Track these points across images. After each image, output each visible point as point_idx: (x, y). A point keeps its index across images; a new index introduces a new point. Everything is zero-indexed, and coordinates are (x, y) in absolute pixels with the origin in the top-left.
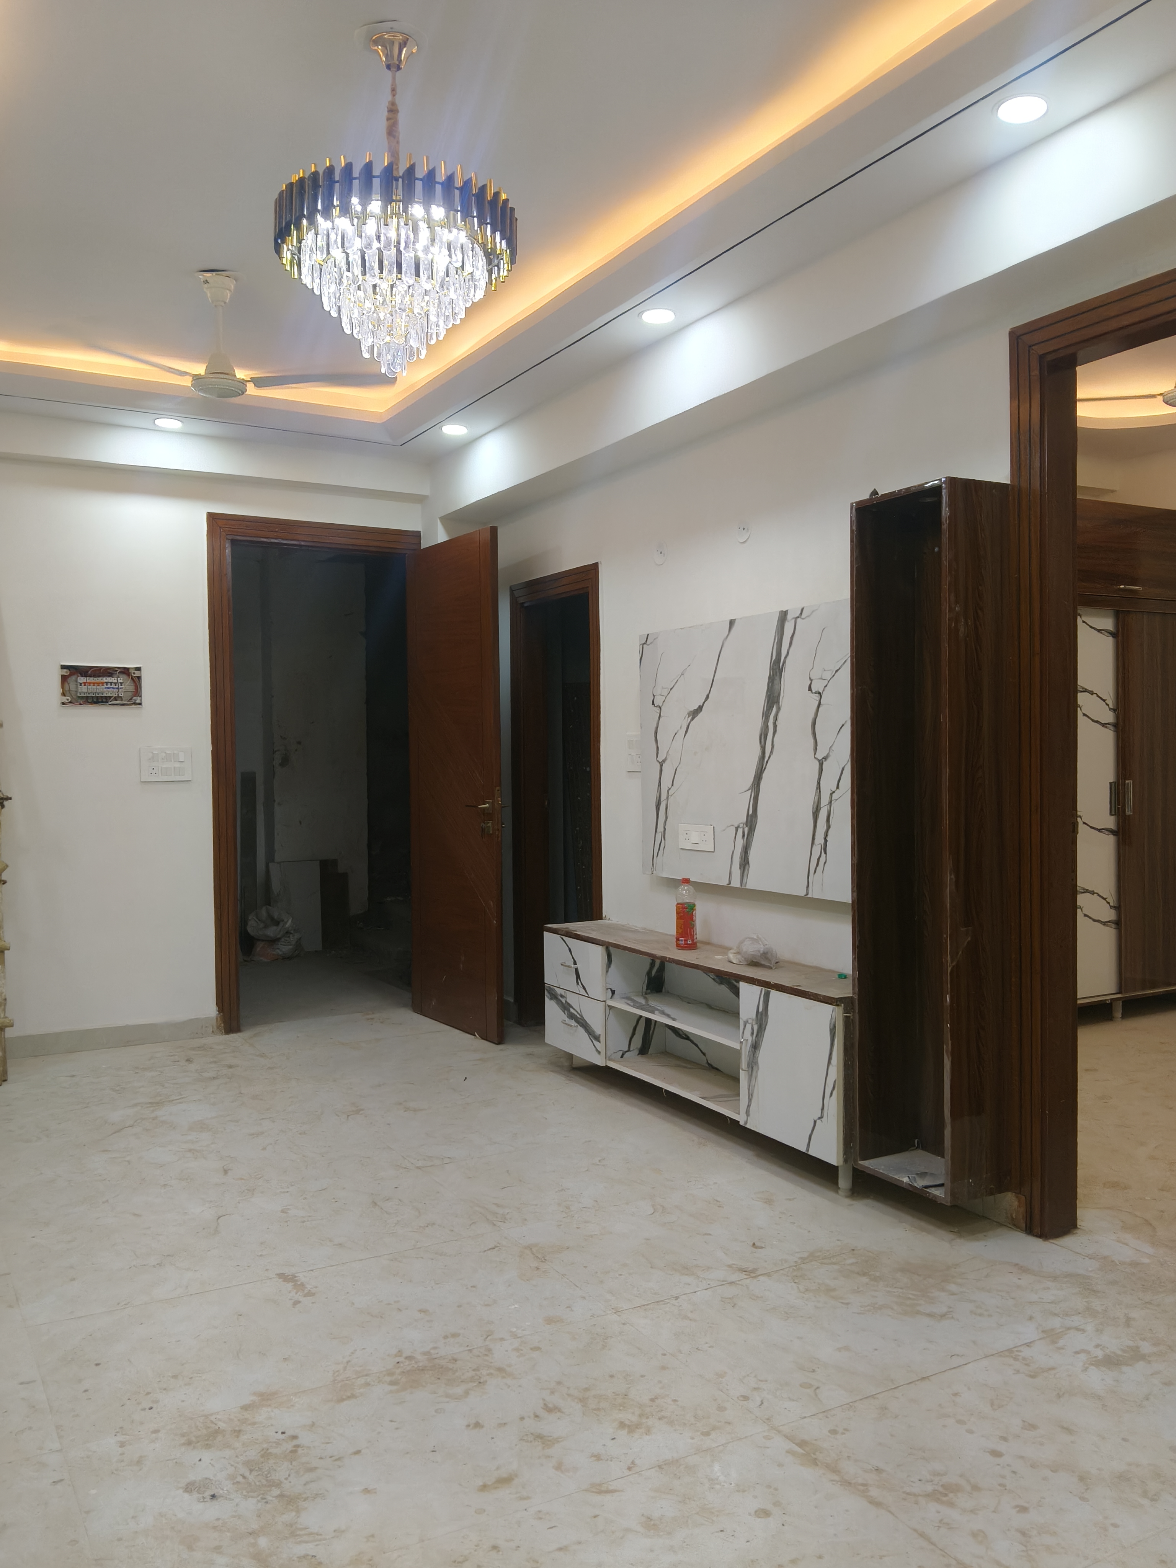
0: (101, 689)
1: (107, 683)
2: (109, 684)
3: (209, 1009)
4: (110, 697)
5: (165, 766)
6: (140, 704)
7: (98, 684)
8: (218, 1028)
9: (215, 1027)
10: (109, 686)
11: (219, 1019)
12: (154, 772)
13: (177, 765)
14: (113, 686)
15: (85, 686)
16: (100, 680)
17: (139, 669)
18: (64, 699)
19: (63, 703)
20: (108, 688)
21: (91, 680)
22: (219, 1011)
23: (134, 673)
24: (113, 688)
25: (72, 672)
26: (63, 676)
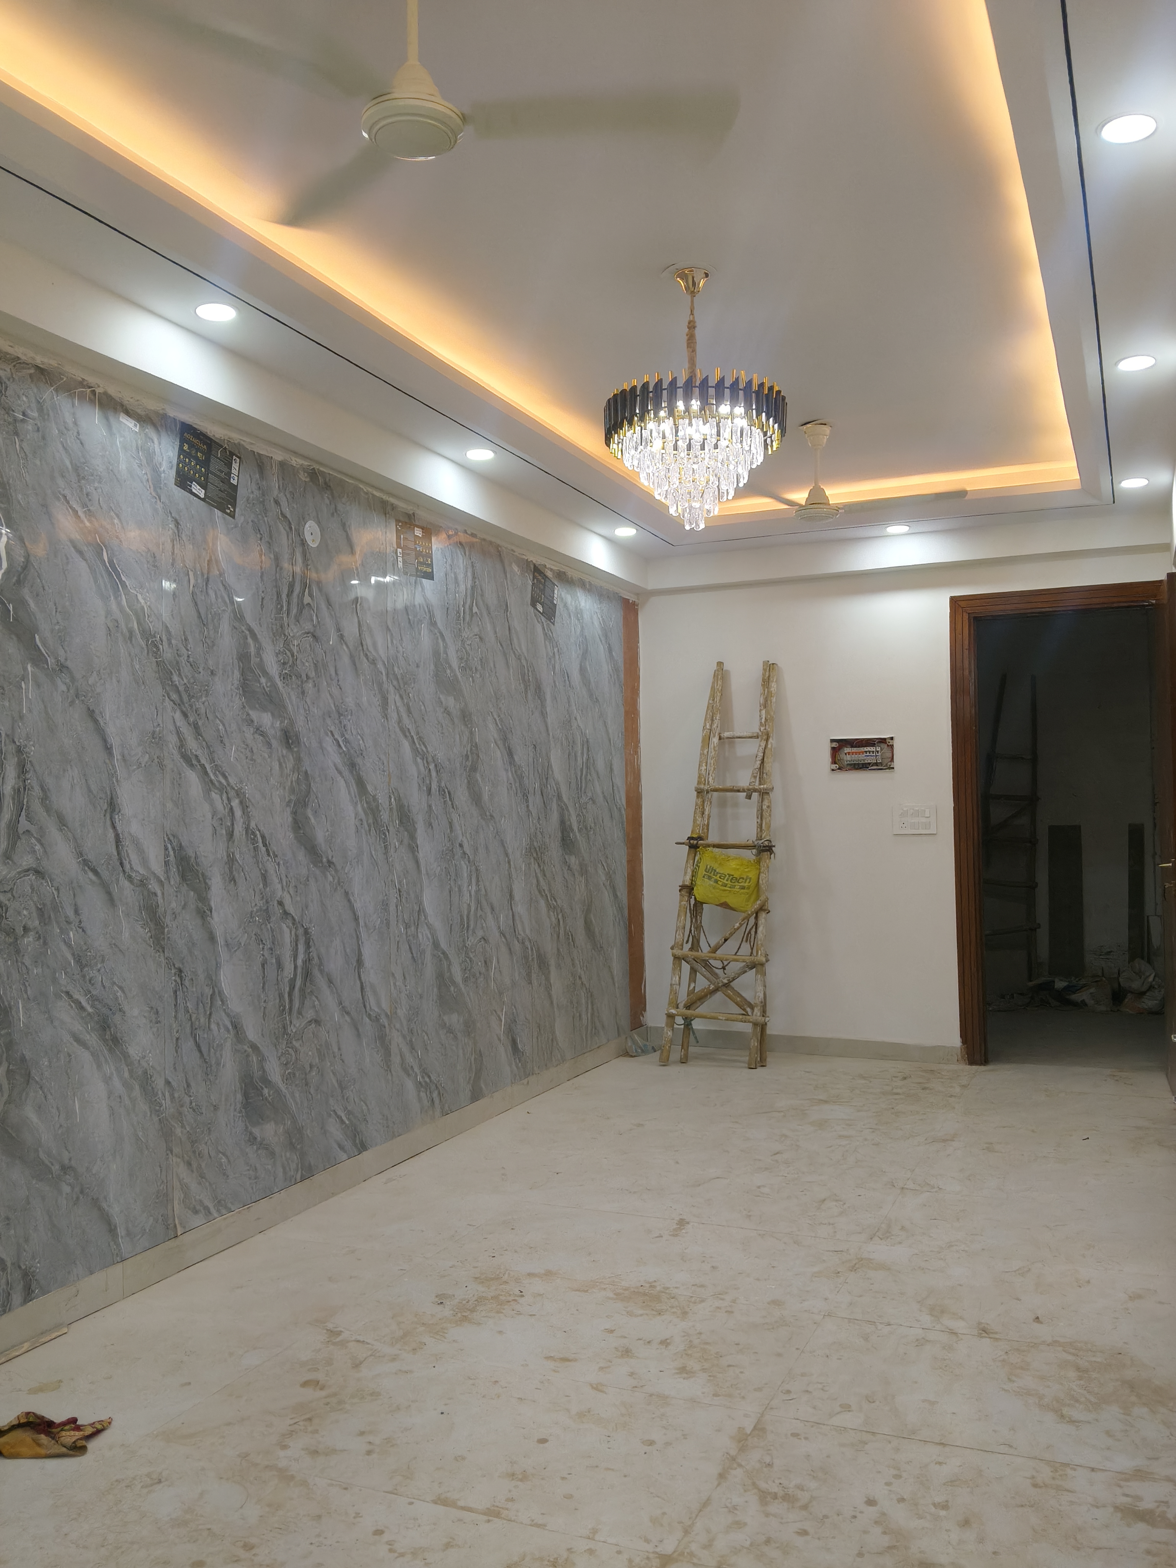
0: (862, 757)
1: (866, 752)
2: (868, 753)
3: (954, 1040)
4: (869, 764)
5: (913, 821)
6: (893, 768)
7: (859, 753)
8: (962, 1057)
9: (960, 1057)
10: (868, 754)
11: (963, 1050)
12: (904, 825)
13: (924, 820)
14: (871, 754)
15: (849, 755)
16: (862, 749)
17: (892, 738)
18: (834, 766)
19: (833, 770)
20: (868, 756)
21: (855, 750)
22: (962, 1043)
23: (889, 742)
24: (872, 756)
25: (839, 746)
26: (833, 749)
